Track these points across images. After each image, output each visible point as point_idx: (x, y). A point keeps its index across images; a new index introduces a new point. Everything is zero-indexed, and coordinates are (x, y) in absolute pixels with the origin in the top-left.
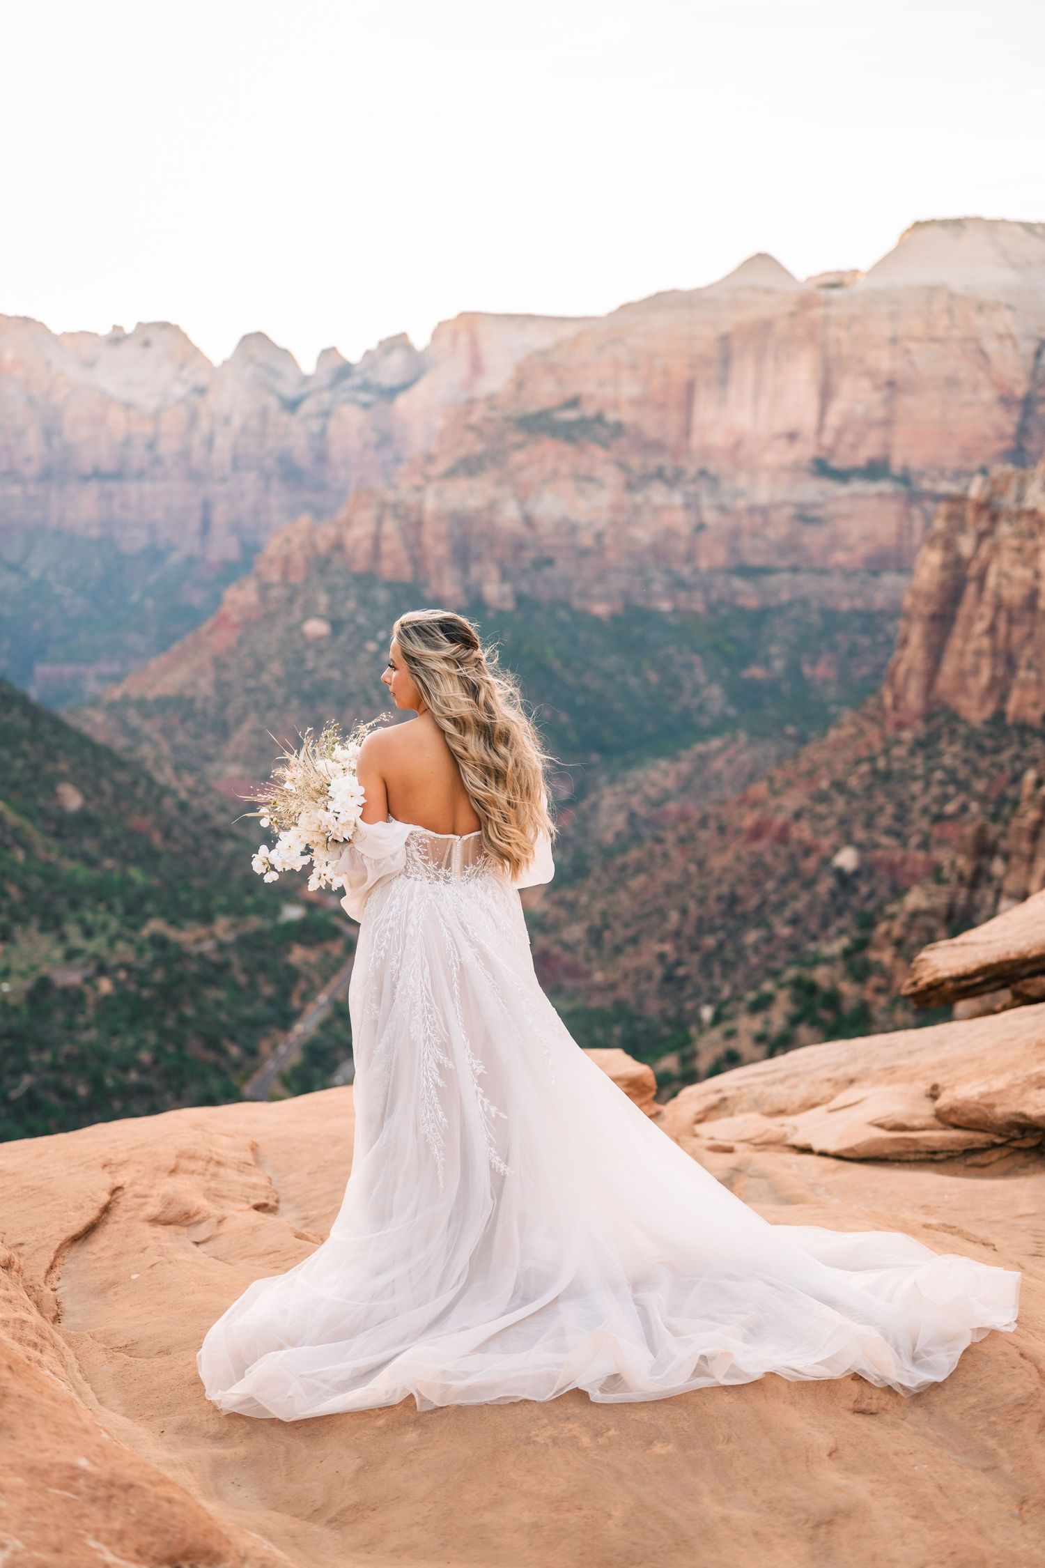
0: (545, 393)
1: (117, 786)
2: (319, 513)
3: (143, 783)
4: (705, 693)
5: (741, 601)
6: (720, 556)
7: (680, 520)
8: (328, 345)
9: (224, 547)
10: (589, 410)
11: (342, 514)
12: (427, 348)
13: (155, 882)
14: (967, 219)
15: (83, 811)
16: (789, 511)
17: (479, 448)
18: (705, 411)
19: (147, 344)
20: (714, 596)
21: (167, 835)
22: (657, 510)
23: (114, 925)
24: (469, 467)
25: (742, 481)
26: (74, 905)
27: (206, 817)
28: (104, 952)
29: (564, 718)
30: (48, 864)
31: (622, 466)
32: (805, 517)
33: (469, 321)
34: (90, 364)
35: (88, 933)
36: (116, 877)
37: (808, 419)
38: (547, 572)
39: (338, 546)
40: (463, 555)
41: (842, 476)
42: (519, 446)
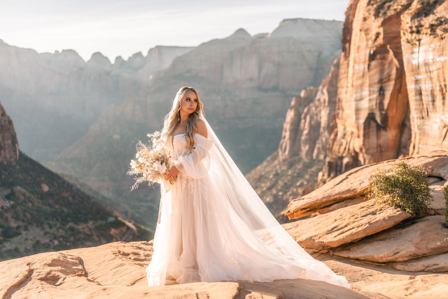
15: (49, 191)
30: (39, 207)
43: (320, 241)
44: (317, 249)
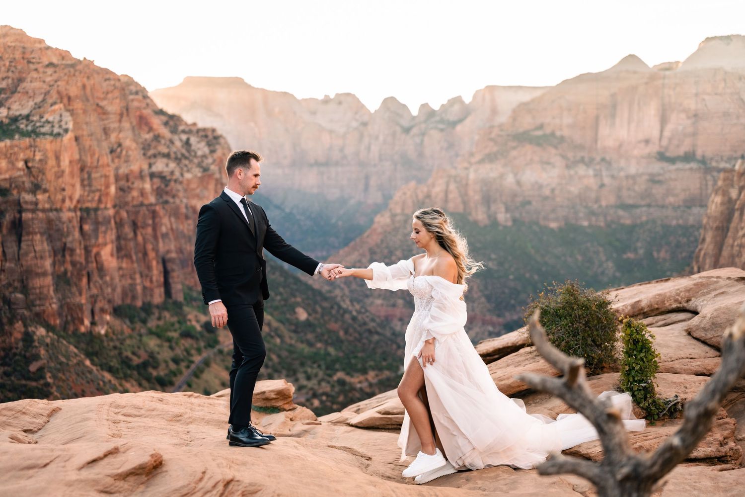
0: (526, 123)
1: (323, 308)
2: (420, 181)
3: (336, 307)
4: (605, 265)
5: (622, 221)
6: (612, 200)
7: (592, 182)
8: (423, 103)
9: (375, 197)
10: (548, 131)
11: (430, 181)
12: (470, 103)
13: (341, 354)
14: (733, 35)
15: (307, 320)
16: (646, 177)
17: (495, 149)
18: (604, 130)
19: (340, 103)
20: (609, 218)
21: (346, 332)
22: (581, 178)
23: (321, 374)
24: (491, 158)
25: (623, 163)
26: (302, 364)
27: (365, 324)
28: (316, 387)
29: (536, 277)
30: (291, 345)
31: (564, 157)
32: (654, 180)
33: (491, 89)
34: (314, 113)
35: (309, 378)
36: (322, 352)
37: (656, 133)
38: (528, 207)
39: (428, 196)
40: (487, 200)
41: (672, 160)
42: (514, 148)
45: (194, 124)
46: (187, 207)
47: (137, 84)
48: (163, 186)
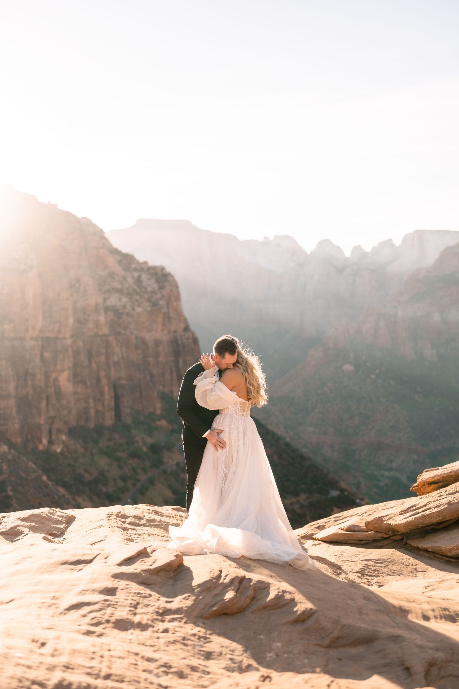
2: (351, 318)
9: (309, 332)
11: (361, 318)
12: (400, 246)
17: (423, 289)
19: (278, 245)
24: (419, 298)
27: (297, 450)
33: (420, 234)
34: (255, 254)
38: (453, 344)
39: (359, 332)
40: (415, 337)
43: (388, 523)
44: (386, 534)
45: (146, 263)
46: (137, 338)
47: (95, 226)
48: (116, 319)
